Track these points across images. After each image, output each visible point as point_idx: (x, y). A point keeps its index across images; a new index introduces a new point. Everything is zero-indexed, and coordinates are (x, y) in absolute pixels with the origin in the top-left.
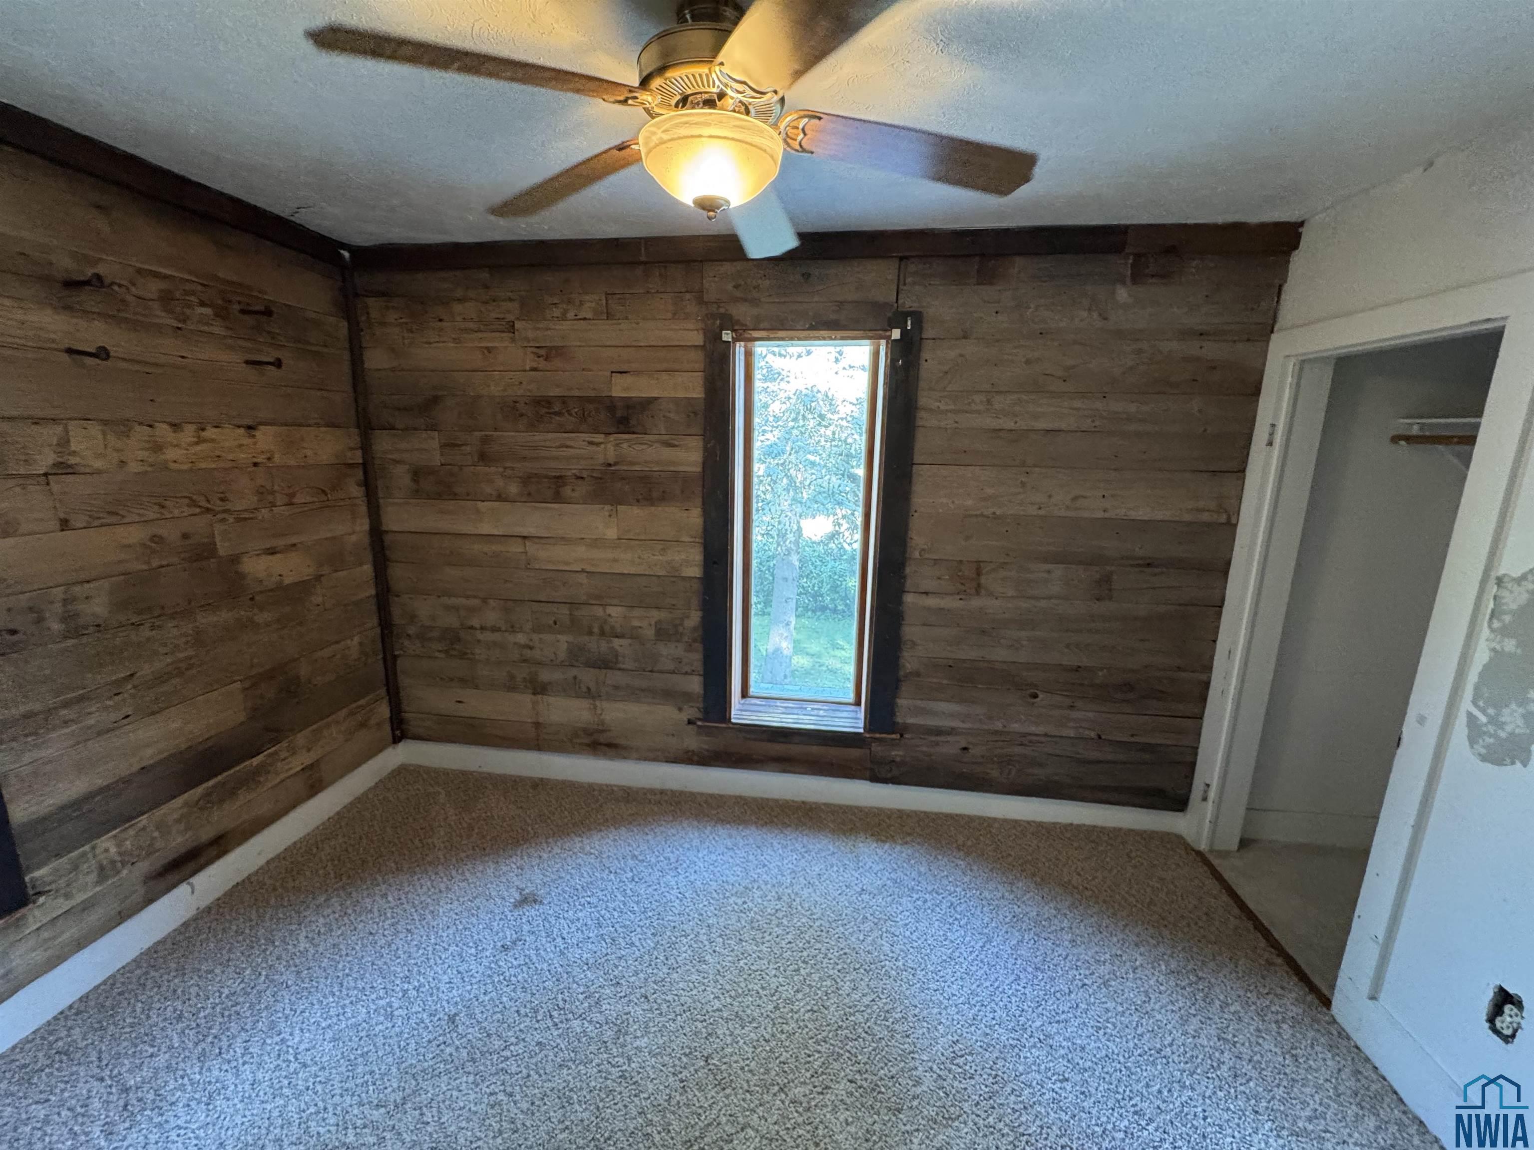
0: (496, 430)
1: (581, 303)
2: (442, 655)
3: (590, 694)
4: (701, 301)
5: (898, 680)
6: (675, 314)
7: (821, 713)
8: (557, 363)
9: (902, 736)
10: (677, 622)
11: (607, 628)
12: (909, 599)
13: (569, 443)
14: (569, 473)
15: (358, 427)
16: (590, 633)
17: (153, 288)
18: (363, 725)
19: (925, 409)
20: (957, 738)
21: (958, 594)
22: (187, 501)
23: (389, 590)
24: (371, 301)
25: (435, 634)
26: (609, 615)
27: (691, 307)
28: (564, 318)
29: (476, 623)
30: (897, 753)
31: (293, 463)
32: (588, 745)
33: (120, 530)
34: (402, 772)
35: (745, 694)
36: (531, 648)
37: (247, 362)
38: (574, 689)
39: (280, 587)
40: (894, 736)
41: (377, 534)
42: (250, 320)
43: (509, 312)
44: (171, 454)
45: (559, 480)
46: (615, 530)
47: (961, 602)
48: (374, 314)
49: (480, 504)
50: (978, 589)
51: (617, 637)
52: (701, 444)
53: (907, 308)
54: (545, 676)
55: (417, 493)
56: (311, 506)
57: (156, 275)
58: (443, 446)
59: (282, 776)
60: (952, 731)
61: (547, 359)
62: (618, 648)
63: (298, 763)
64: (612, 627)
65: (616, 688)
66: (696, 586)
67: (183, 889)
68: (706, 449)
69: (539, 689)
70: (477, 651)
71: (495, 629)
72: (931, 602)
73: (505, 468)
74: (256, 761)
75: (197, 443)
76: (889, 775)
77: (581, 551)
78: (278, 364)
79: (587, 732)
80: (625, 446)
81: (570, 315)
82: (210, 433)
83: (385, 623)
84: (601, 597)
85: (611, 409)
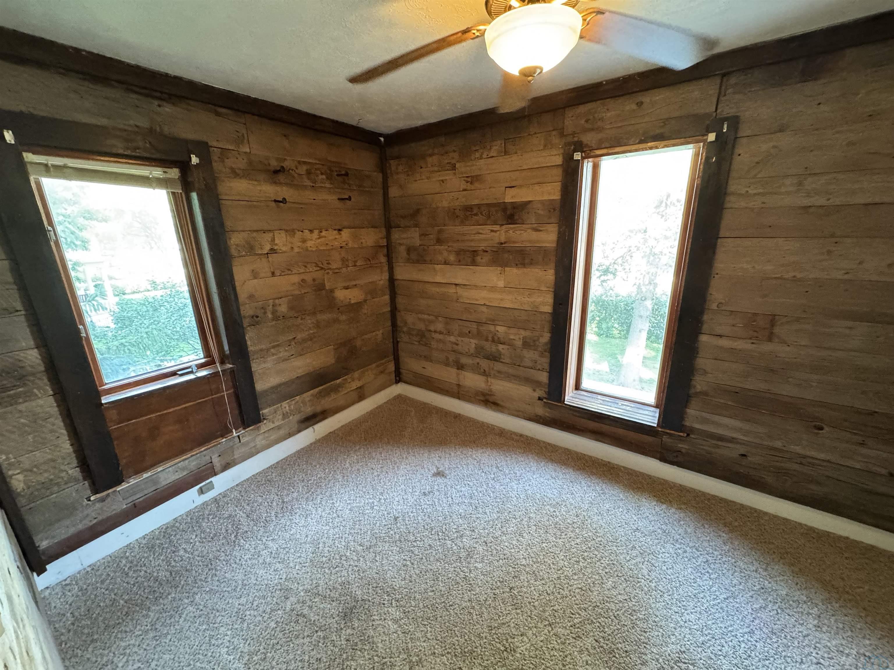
0: (445, 225)
1: (491, 149)
2: (417, 343)
3: (485, 374)
4: (562, 135)
5: (689, 396)
6: (545, 146)
7: (628, 408)
8: (477, 185)
9: (688, 435)
10: (536, 338)
11: (496, 338)
12: (704, 338)
13: (481, 231)
14: (480, 249)
15: (386, 227)
16: (487, 340)
17: (303, 169)
18: (382, 372)
19: (733, 194)
20: (738, 446)
21: (751, 339)
22: (314, 265)
23: (396, 309)
24: (392, 162)
25: (414, 333)
26: (498, 331)
27: (556, 140)
28: (481, 158)
29: (432, 328)
30: (683, 446)
31: (356, 246)
32: (483, 401)
33: (290, 276)
34: (400, 399)
35: (577, 386)
36: (457, 345)
37: (339, 199)
38: (477, 369)
39: (351, 305)
40: (682, 434)
41: (392, 280)
42: (340, 179)
43: (453, 158)
44: (309, 244)
45: (475, 253)
46: (503, 282)
47: (754, 346)
48: (393, 168)
49: (436, 266)
50: (770, 338)
51: (501, 343)
52: (556, 229)
53: (725, 115)
54: (464, 360)
55: (409, 261)
56: (363, 267)
57: (305, 163)
58: (421, 235)
59: (349, 390)
60: (732, 440)
61: (471, 183)
62: (501, 350)
63: (355, 385)
64: (499, 338)
65: (499, 372)
66: (548, 318)
67: (310, 429)
68: (559, 233)
69: (461, 367)
70: (432, 343)
71: (441, 333)
72: (724, 343)
73: (449, 246)
74: (338, 381)
75: (319, 238)
76: (675, 460)
77: (484, 294)
78: (350, 199)
79: (484, 394)
80: (511, 232)
81: (484, 156)
82: (324, 233)
83: (394, 325)
84: (494, 320)
85: (505, 210)
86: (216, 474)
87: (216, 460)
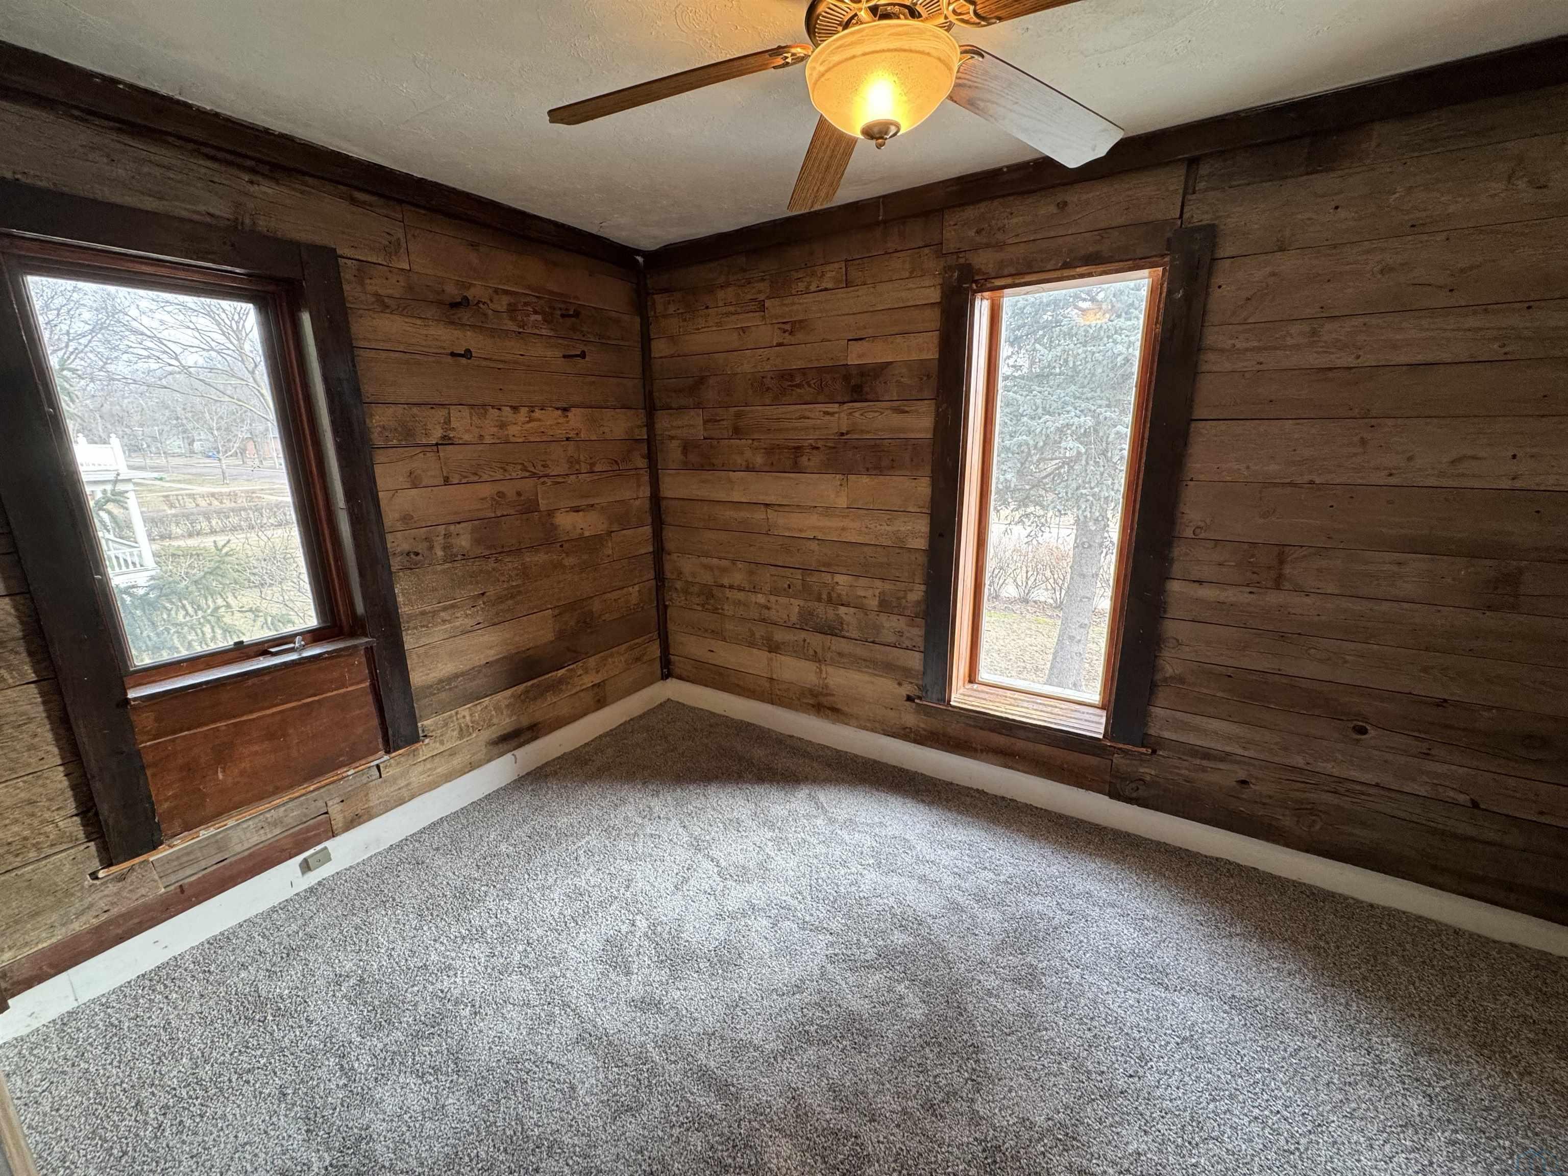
0: (747, 405)
1: (823, 275)
2: (700, 608)
3: (816, 658)
4: (940, 255)
5: (1153, 686)
6: (911, 273)
7: (1056, 711)
8: (800, 336)
9: (1154, 752)
10: (901, 594)
11: (834, 595)
12: (1175, 587)
13: (808, 414)
14: (806, 444)
15: (645, 408)
16: (819, 599)
17: (502, 304)
18: (638, 659)
19: (1213, 349)
20: (1236, 767)
21: (1248, 585)
22: (520, 467)
23: (663, 550)
24: (657, 297)
25: (696, 589)
26: (837, 583)
27: (929, 263)
28: (807, 291)
29: (726, 582)
30: (1147, 771)
31: (594, 438)
32: (813, 706)
33: (477, 486)
34: (670, 707)
35: (972, 678)
36: (768, 608)
37: (564, 357)
38: (801, 652)
39: (581, 538)
40: (1143, 750)
41: (656, 499)
42: (569, 322)
43: (760, 292)
44: (513, 430)
45: (797, 450)
46: (845, 499)
47: (1252, 596)
48: (660, 308)
49: (731, 474)
50: (1277, 584)
51: (842, 605)
52: (933, 408)
53: (1195, 222)
54: (780, 636)
55: (687, 466)
56: (605, 475)
57: (506, 292)
58: (706, 422)
59: (578, 689)
60: (1225, 757)
61: (791, 333)
62: (844, 616)
63: (589, 680)
64: (839, 595)
65: (840, 654)
66: (922, 559)
67: (509, 757)
68: (937, 414)
69: (774, 648)
70: (726, 607)
71: (741, 589)
72: (1207, 593)
73: (753, 440)
74: (561, 672)
75: (528, 422)
76: (1134, 795)
77: (814, 519)
78: (583, 355)
79: (813, 693)
80: (857, 414)
81: (813, 288)
82: (538, 414)
83: (660, 577)
84: (829, 565)
85: (847, 378)
86: (334, 836)
87: (335, 809)
